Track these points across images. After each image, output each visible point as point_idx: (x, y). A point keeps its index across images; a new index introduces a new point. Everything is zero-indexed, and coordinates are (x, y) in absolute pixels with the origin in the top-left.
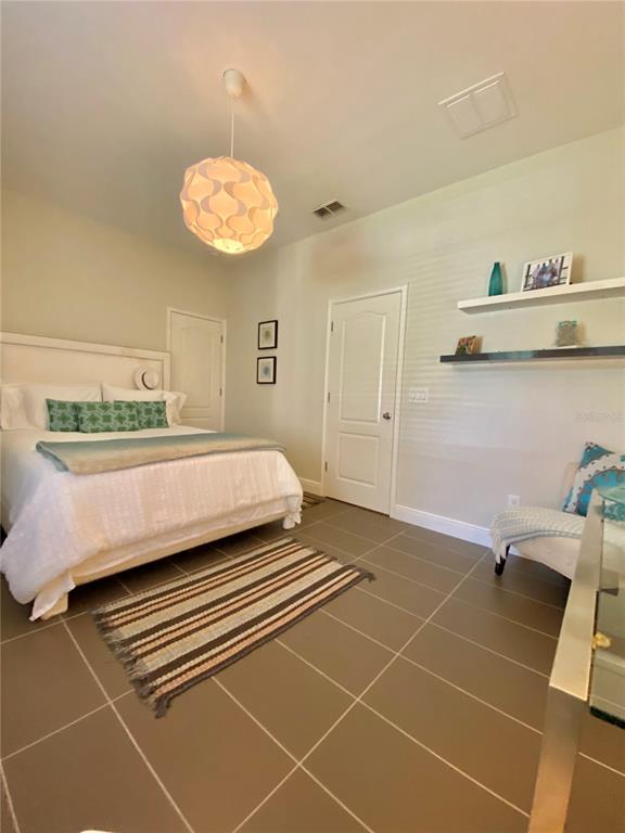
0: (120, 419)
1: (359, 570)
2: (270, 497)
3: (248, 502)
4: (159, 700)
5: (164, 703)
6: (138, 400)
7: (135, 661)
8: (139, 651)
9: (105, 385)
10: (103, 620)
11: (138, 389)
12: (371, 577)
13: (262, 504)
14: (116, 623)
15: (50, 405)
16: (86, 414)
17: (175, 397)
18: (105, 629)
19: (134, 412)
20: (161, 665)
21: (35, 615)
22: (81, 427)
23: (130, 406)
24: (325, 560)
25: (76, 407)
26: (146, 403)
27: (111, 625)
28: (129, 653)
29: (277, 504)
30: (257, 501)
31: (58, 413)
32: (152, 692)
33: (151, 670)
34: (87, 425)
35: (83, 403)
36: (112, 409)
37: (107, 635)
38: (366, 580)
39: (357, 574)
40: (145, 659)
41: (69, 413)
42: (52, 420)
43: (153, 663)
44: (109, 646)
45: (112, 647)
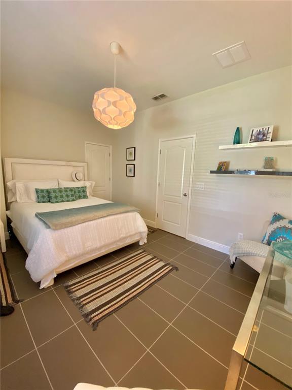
0: (67, 196)
1: (172, 266)
2: (134, 233)
3: (124, 236)
4: (94, 324)
5: (95, 325)
6: (75, 187)
7: (83, 306)
8: (84, 302)
9: (59, 180)
10: (69, 289)
11: (74, 181)
12: (177, 269)
13: (130, 236)
14: (74, 290)
15: (37, 191)
16: (53, 195)
17: (90, 184)
18: (69, 292)
19: (73, 193)
20: (93, 308)
21: (42, 287)
22: (51, 200)
23: (71, 190)
24: (157, 261)
25: (48, 191)
26: (78, 188)
27: (71, 291)
28: (80, 303)
29: (136, 236)
30: (128, 235)
31: (41, 194)
32: (91, 320)
33: (89, 311)
34: (53, 200)
35: (51, 189)
36: (64, 192)
37: (71, 295)
38: (175, 270)
39: (171, 268)
40: (86, 306)
41: (45, 194)
42: (38, 198)
43: (90, 307)
44: (72, 300)
45: (73, 300)
